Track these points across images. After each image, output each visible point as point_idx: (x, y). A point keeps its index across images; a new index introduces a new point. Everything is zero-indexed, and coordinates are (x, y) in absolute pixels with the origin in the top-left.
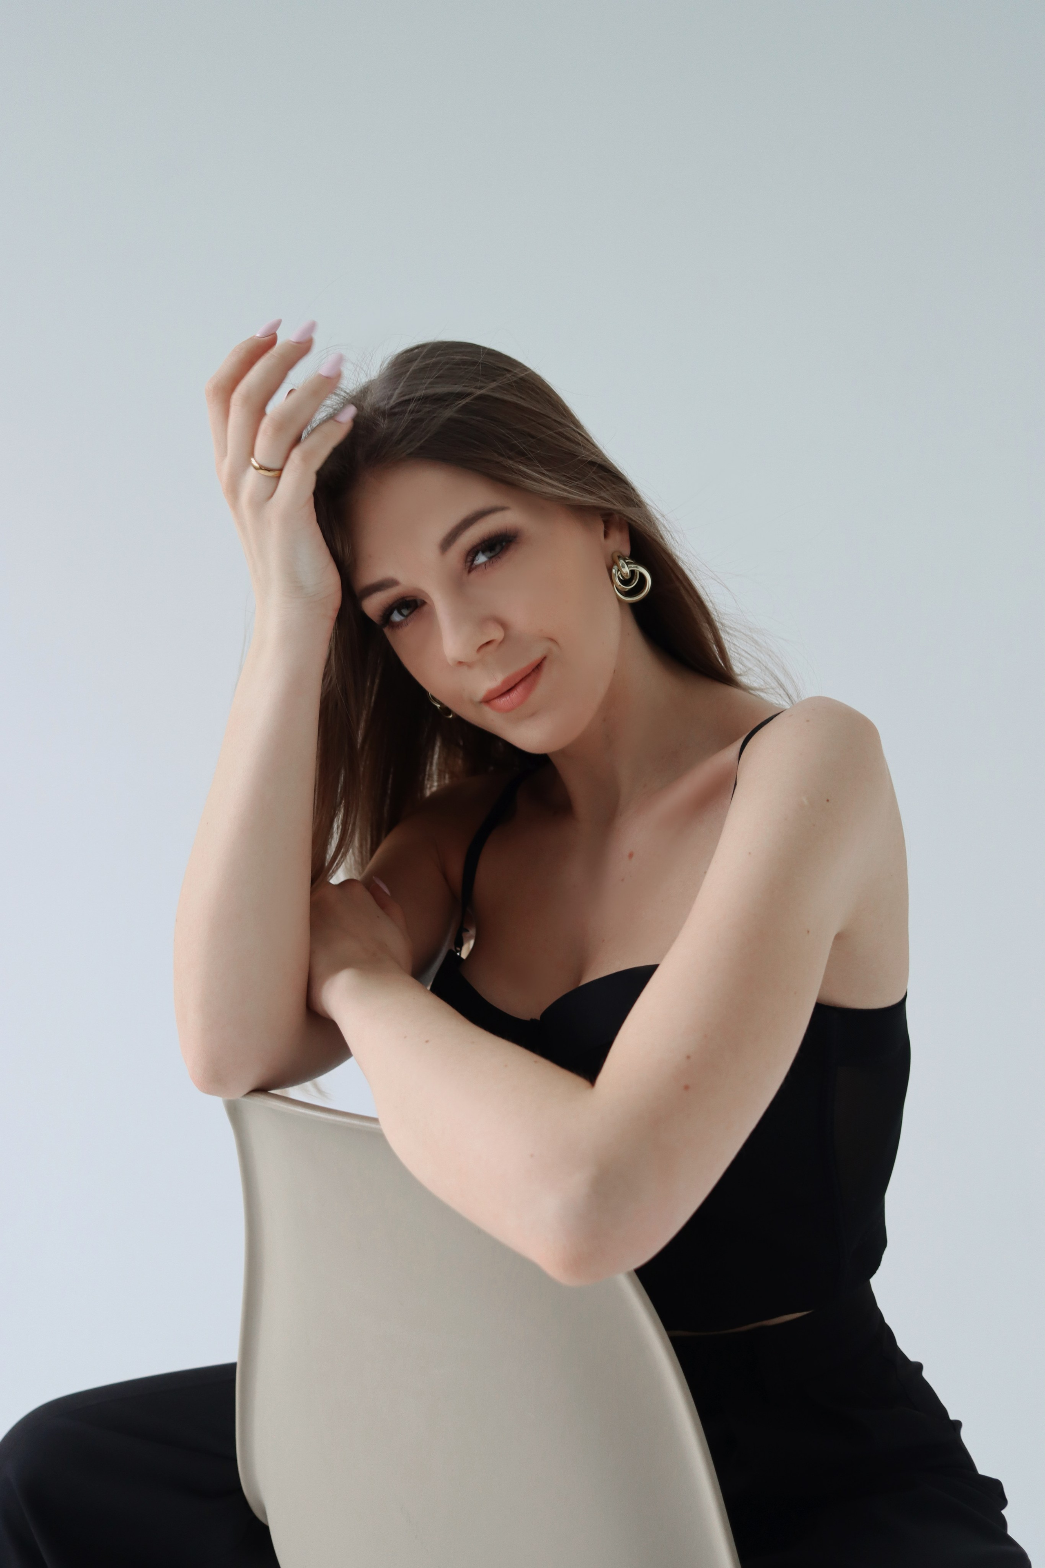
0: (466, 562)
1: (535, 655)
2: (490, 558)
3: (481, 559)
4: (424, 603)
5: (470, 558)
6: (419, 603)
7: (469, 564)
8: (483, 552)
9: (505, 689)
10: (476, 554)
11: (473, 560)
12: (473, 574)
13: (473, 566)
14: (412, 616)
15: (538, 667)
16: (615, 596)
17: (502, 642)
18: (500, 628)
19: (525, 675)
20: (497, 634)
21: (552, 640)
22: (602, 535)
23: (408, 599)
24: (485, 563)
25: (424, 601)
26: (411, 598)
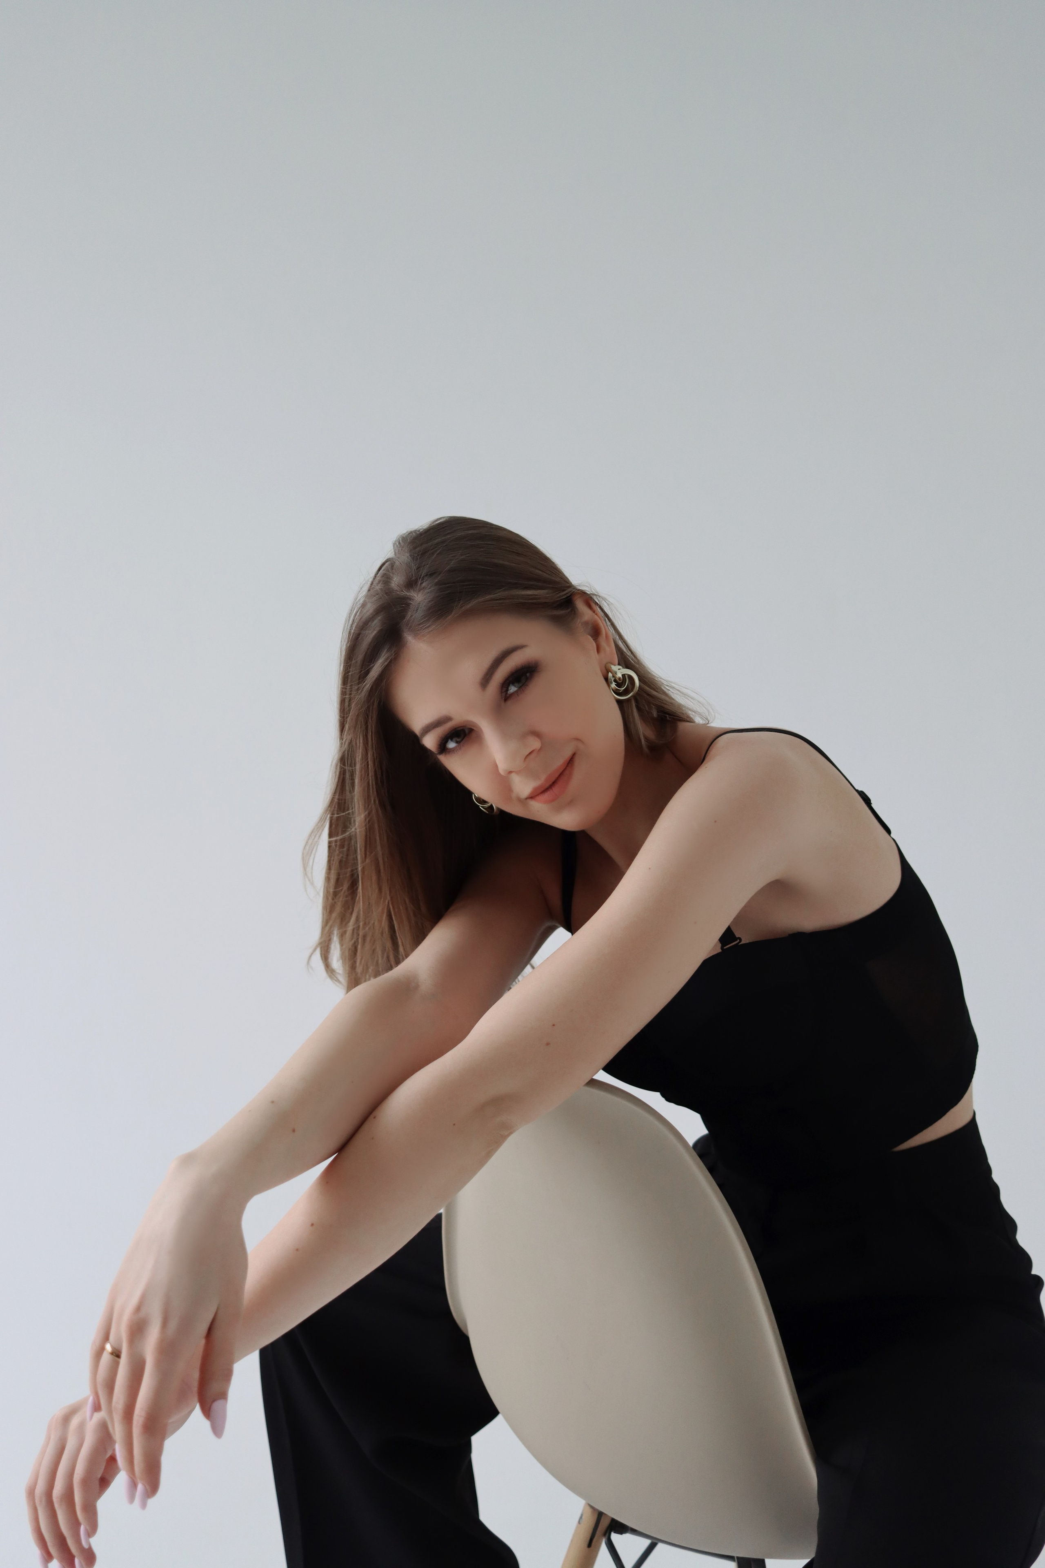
0: (502, 692)
1: (567, 754)
2: (520, 688)
3: (513, 689)
4: (471, 730)
5: (504, 689)
6: (467, 731)
7: (504, 694)
8: (513, 684)
9: (547, 785)
10: (509, 685)
11: (507, 690)
12: (509, 702)
13: (508, 695)
14: (463, 741)
15: (570, 762)
16: (613, 698)
17: (540, 750)
18: (537, 739)
19: (563, 770)
20: (535, 744)
21: (577, 739)
22: (596, 653)
23: (459, 729)
24: (516, 692)
25: (471, 728)
26: (462, 728)
